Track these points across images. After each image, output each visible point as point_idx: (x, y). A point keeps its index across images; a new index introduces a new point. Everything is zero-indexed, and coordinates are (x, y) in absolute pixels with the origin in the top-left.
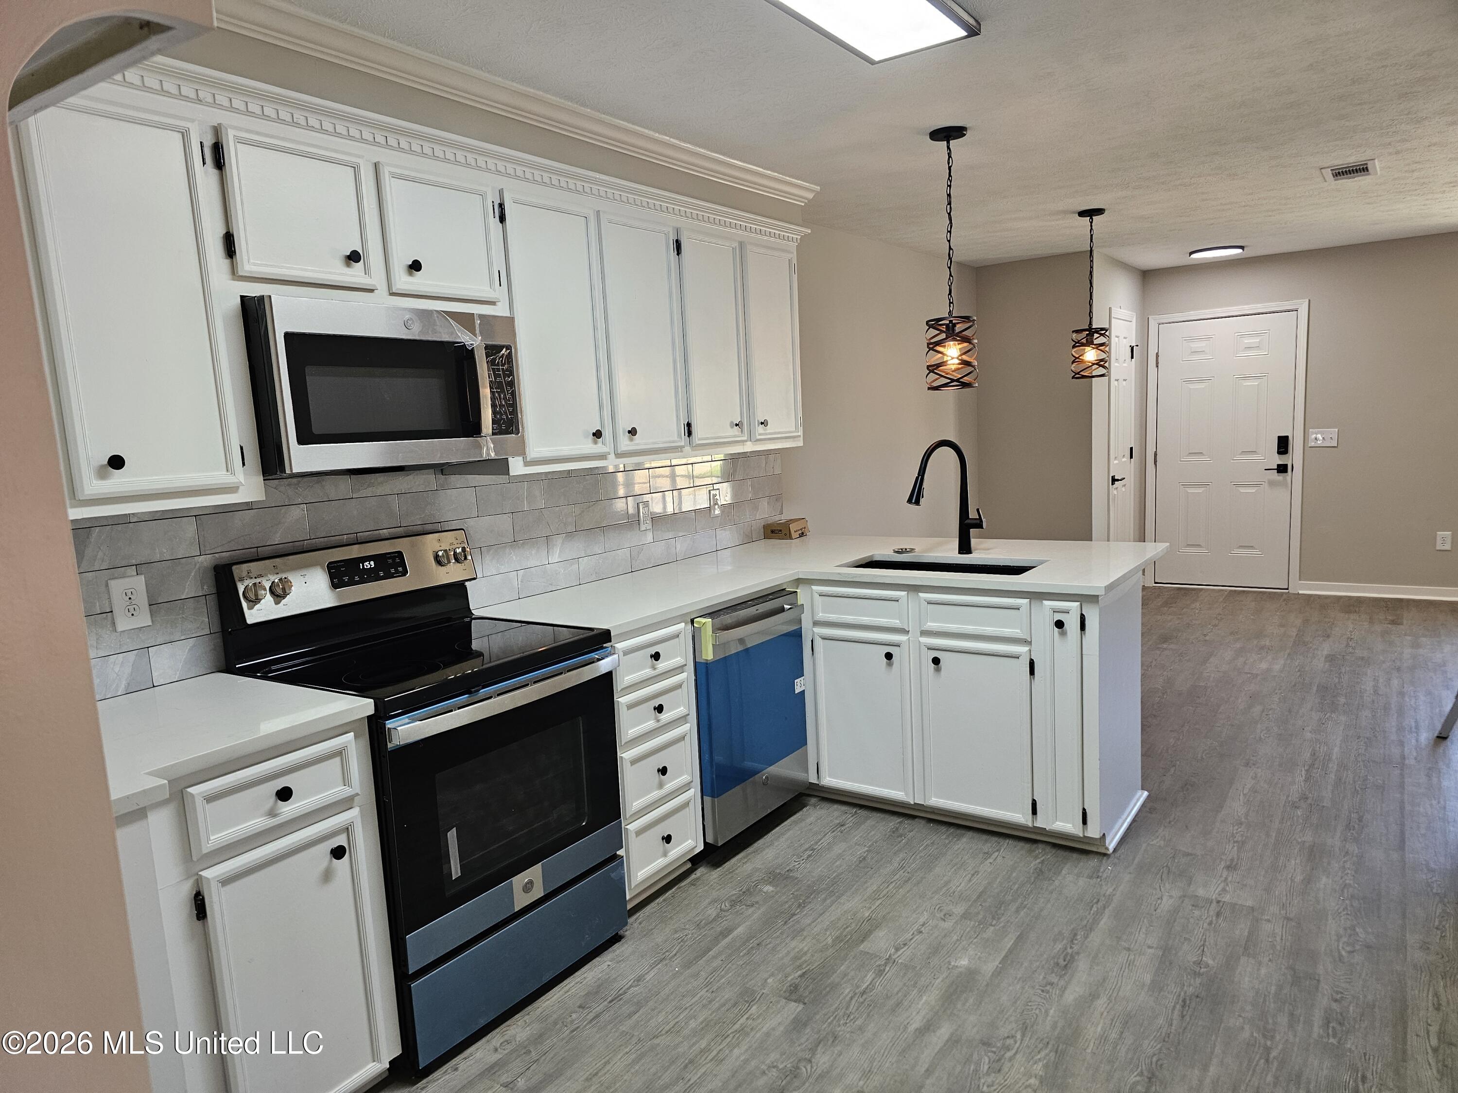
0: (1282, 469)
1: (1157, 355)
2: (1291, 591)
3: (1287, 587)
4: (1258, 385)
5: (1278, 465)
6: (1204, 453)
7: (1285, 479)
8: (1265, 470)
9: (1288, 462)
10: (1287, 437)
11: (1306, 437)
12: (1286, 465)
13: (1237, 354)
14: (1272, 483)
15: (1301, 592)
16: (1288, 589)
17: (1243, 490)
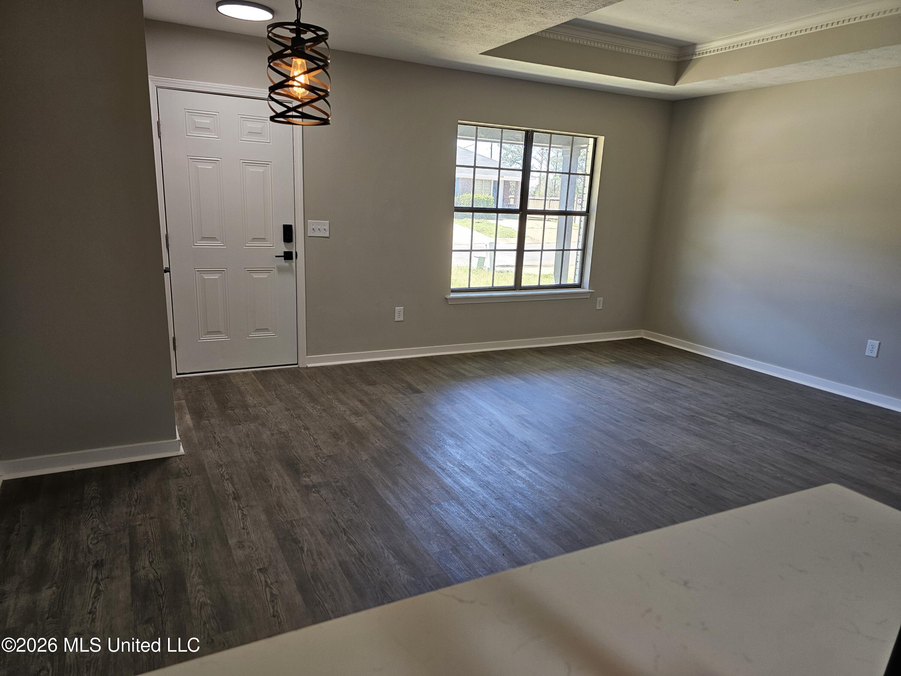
0: (288, 256)
1: (158, 123)
2: (301, 365)
3: (296, 363)
4: (263, 172)
5: (285, 252)
6: (217, 237)
7: (291, 266)
8: (276, 256)
9: (292, 249)
10: (291, 226)
11: (306, 226)
12: (291, 253)
13: (241, 138)
14: (280, 270)
15: (309, 365)
16: (297, 364)
17: (255, 276)
